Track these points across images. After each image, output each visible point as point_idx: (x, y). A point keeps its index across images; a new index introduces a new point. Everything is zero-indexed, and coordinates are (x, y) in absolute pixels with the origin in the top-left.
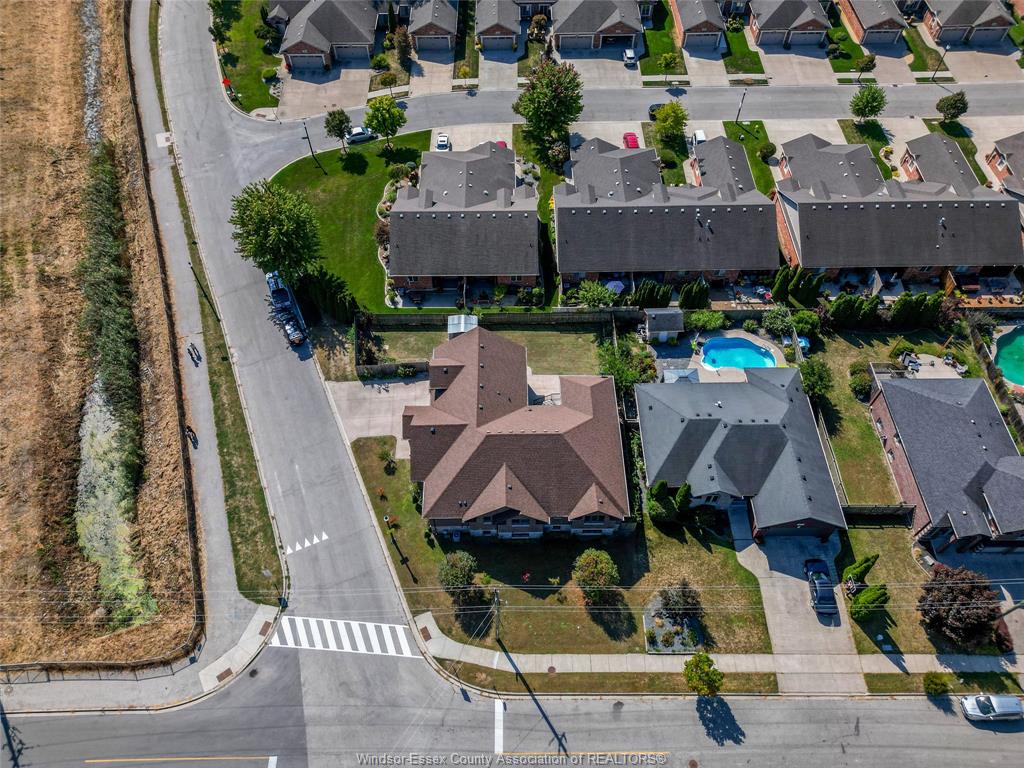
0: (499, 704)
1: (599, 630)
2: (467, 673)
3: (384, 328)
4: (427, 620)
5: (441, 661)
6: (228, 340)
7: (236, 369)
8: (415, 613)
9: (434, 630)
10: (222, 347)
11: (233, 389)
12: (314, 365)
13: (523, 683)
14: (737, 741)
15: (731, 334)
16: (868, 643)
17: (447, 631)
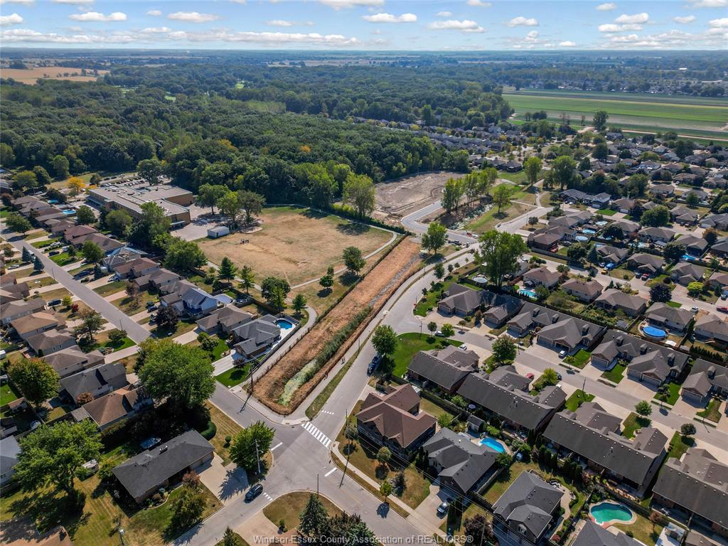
0: (335, 469)
1: (375, 473)
2: (335, 458)
3: (395, 381)
4: (337, 444)
6: (354, 363)
7: (350, 370)
8: (336, 440)
9: (337, 446)
10: (351, 364)
11: (344, 374)
12: (369, 379)
13: (345, 469)
14: (383, 517)
16: (445, 528)
17: (339, 448)
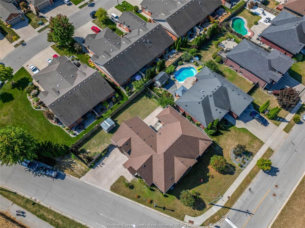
0: (227, 220)
1: (228, 176)
2: (212, 220)
4: (187, 218)
5: (202, 225)
6: (27, 196)
7: (42, 203)
8: (183, 220)
10: (28, 201)
12: (69, 177)
13: (226, 208)
14: (278, 171)
15: (178, 69)
17: (195, 216)
